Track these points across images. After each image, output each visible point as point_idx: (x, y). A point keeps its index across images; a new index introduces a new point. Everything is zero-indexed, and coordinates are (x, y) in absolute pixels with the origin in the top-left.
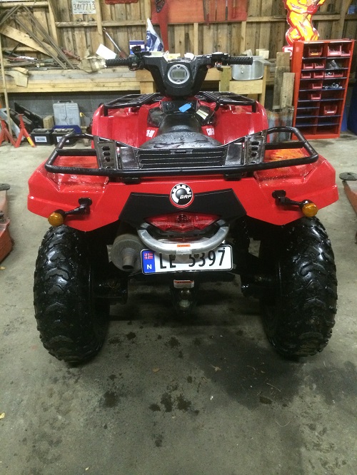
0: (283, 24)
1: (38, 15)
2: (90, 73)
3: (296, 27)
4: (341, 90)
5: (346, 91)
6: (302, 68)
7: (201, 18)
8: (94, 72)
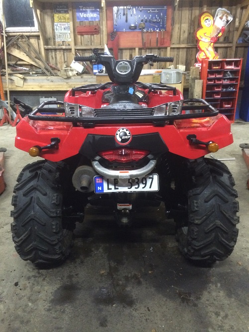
0: (195, 49)
1: (33, 41)
2: (65, 79)
3: (203, 51)
4: (234, 91)
5: (238, 92)
6: (208, 76)
7: (141, 45)
8: (69, 78)
